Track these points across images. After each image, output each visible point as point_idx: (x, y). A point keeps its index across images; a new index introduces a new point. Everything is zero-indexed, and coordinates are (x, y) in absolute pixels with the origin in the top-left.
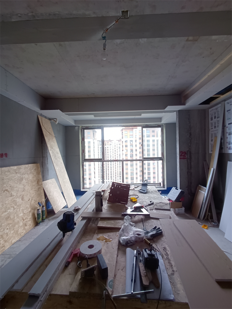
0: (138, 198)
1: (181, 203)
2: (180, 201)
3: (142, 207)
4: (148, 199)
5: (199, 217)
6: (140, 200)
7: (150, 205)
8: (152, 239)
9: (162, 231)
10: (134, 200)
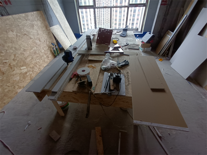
0: (118, 41)
1: (150, 44)
2: (150, 43)
3: (119, 47)
4: (125, 41)
5: (159, 54)
6: (120, 42)
7: (125, 46)
8: (121, 67)
9: (129, 63)
10: (115, 42)
